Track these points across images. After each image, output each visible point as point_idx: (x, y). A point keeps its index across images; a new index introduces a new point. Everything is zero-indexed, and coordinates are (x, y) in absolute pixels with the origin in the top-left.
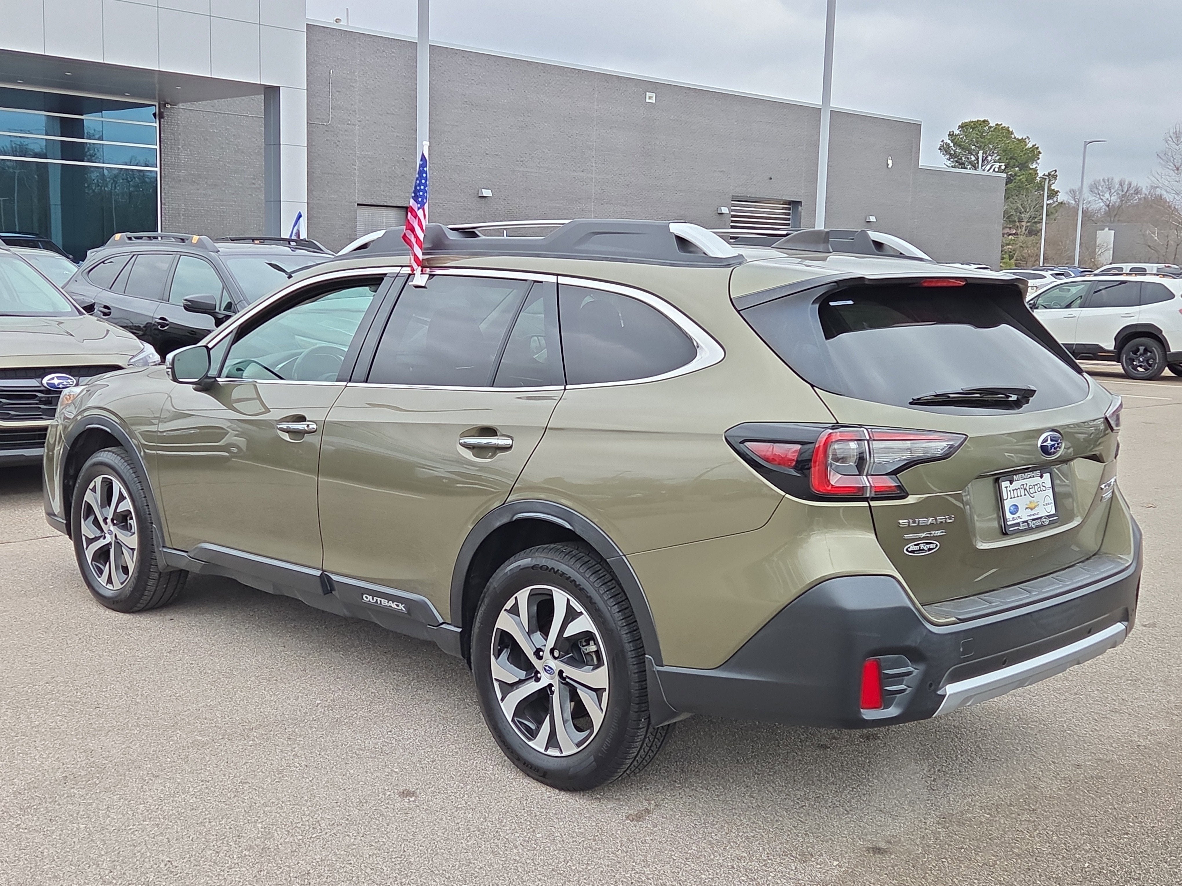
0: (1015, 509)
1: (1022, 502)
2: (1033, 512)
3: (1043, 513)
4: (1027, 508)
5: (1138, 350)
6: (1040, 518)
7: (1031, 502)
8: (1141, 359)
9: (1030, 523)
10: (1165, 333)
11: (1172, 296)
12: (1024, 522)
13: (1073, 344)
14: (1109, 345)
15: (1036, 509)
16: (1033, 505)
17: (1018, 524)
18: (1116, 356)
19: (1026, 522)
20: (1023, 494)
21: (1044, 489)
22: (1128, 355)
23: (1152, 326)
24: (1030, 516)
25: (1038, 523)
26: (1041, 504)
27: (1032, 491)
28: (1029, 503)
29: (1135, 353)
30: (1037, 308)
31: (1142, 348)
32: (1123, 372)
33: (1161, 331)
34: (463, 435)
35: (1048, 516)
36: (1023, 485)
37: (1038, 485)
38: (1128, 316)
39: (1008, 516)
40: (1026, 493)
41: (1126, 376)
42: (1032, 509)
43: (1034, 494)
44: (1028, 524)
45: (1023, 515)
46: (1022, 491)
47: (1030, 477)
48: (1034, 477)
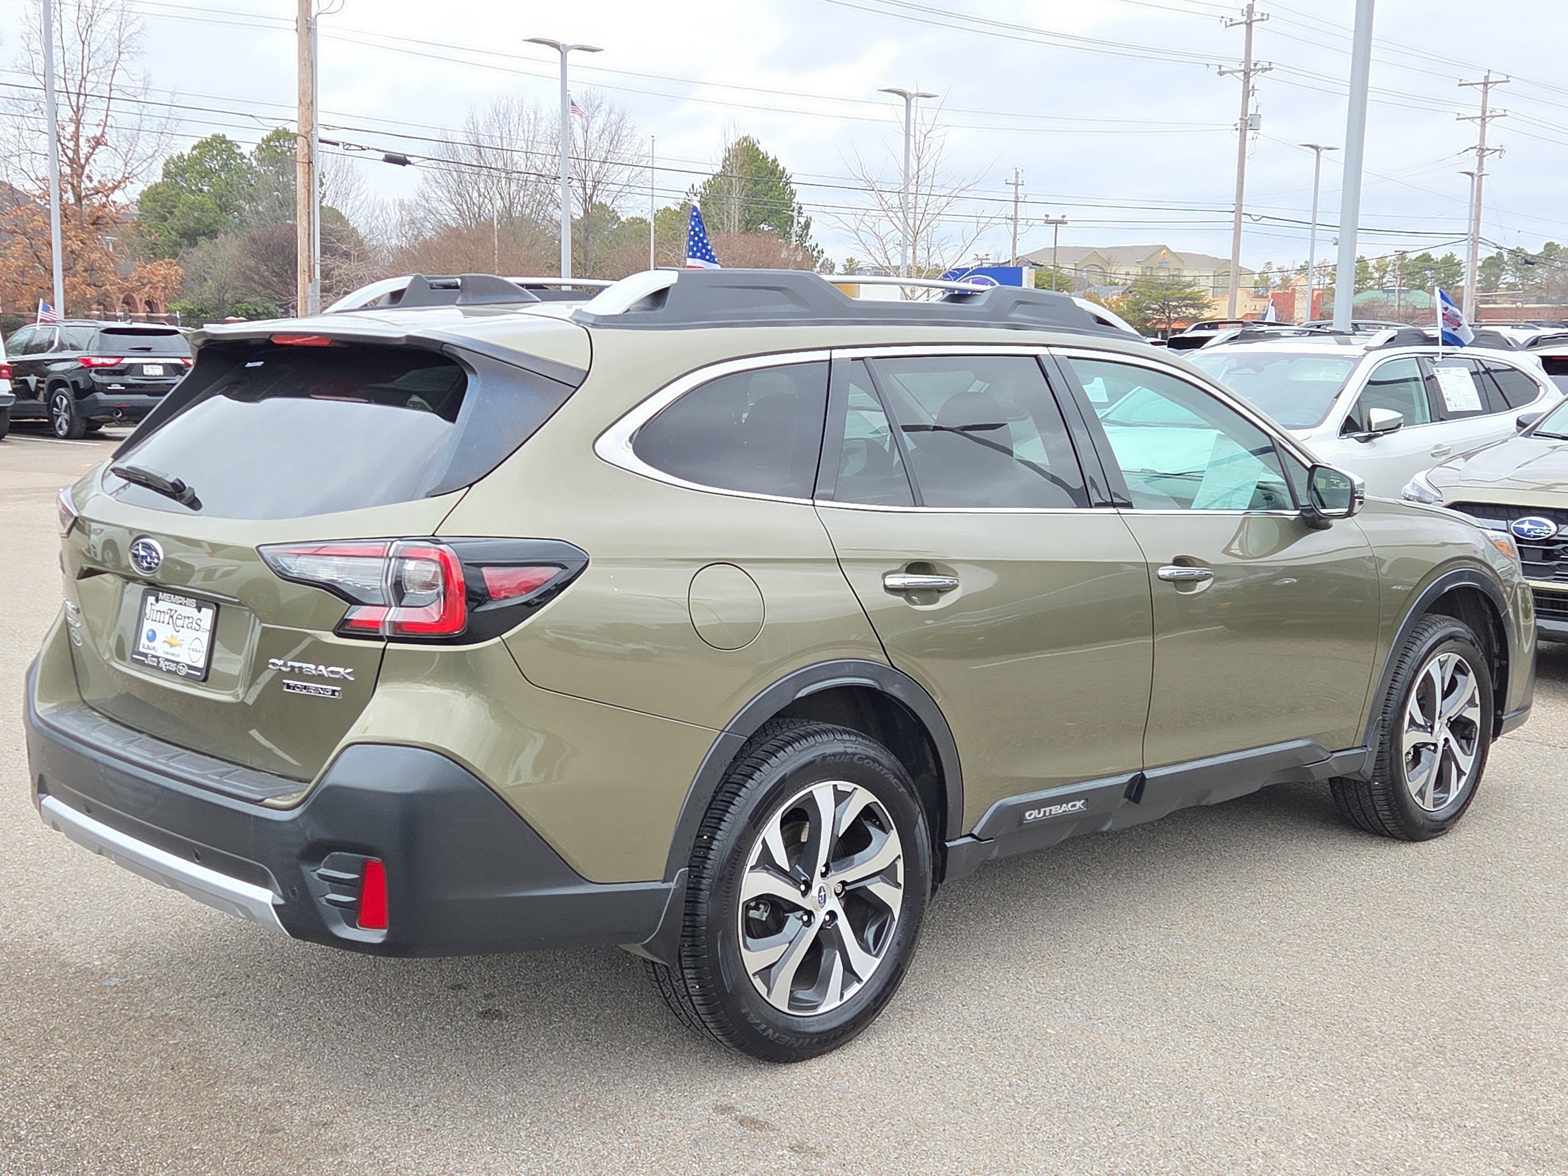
0: (152, 637)
1: (164, 631)
2: (172, 650)
3: (184, 659)
4: (165, 642)
6: (178, 663)
7: (172, 637)
9: (162, 662)
12: (153, 656)
15: (177, 648)
16: (174, 642)
17: (145, 655)
19: (158, 657)
20: (166, 621)
21: (197, 627)
24: (167, 653)
25: (173, 667)
26: (186, 645)
27: (179, 623)
28: (169, 636)
35: (191, 667)
36: (171, 610)
37: (191, 620)
39: (144, 640)
40: (171, 622)
42: (171, 646)
43: (180, 628)
44: (159, 662)
45: (160, 648)
46: (167, 616)
47: (181, 604)
48: (185, 605)
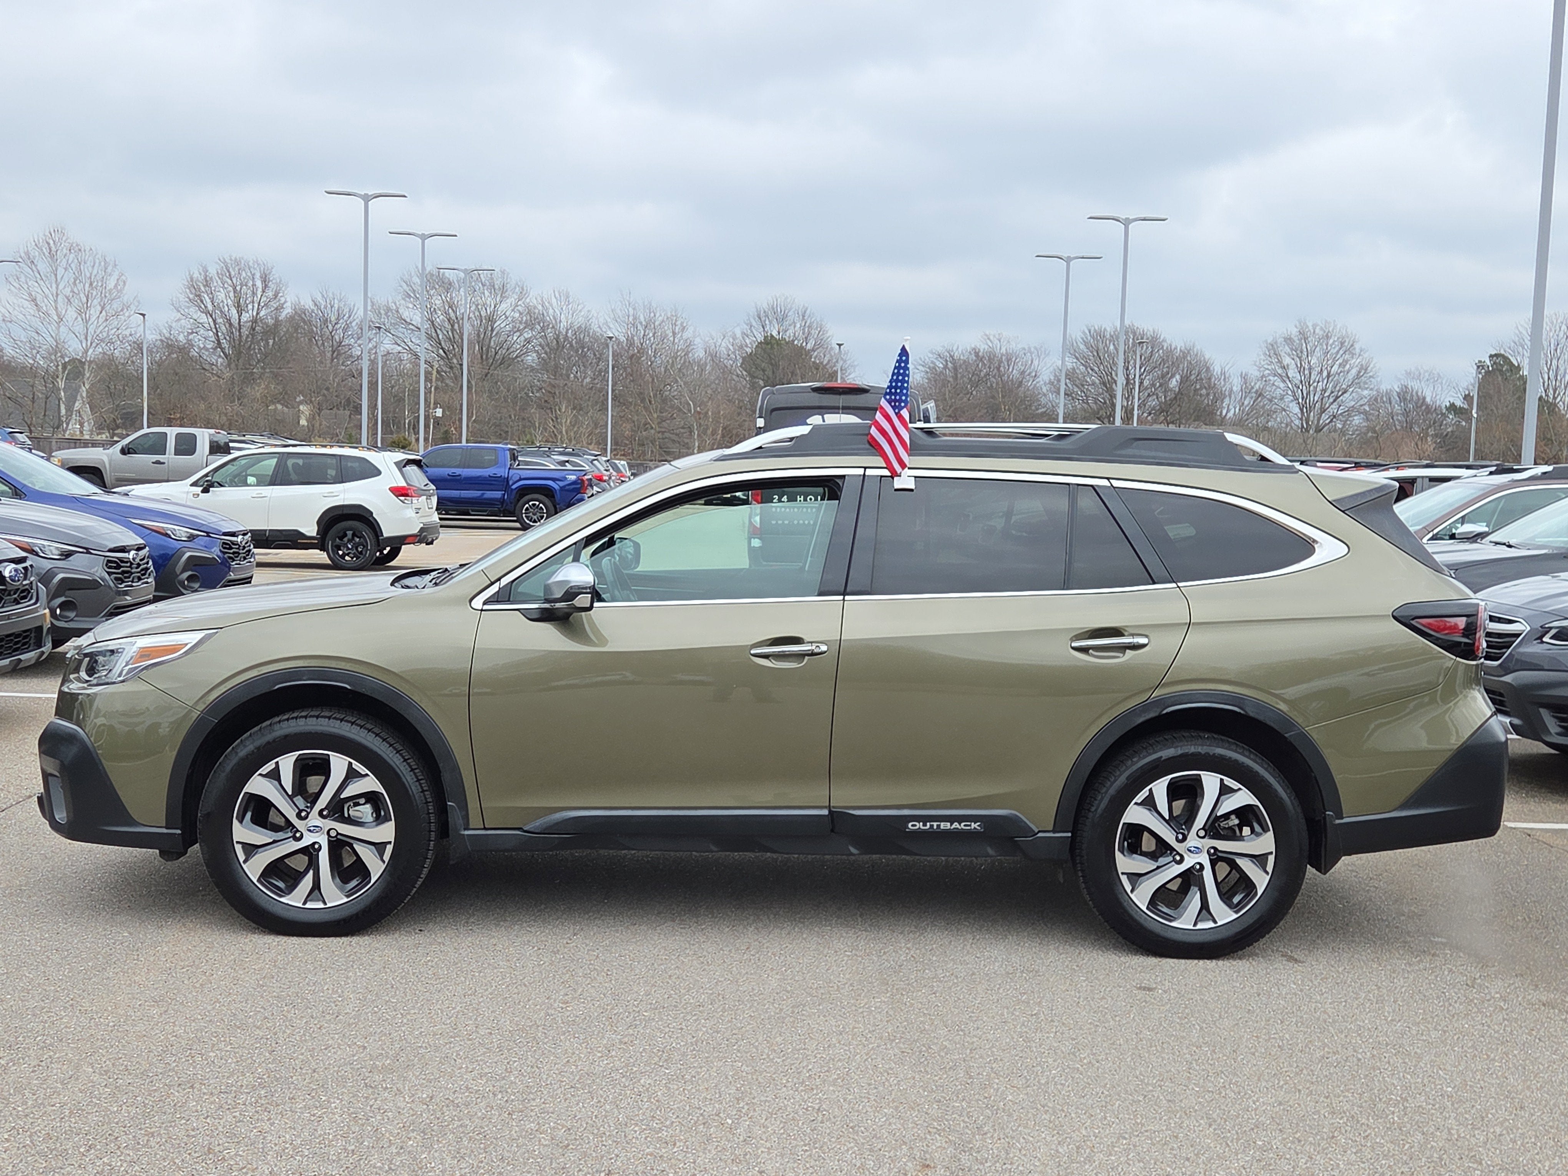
5: (345, 535)
8: (350, 546)
10: (377, 514)
11: (378, 473)
13: (266, 531)
14: (311, 530)
18: (320, 543)
22: (334, 541)
23: (360, 507)
29: (341, 539)
30: (213, 487)
31: (350, 533)
32: (330, 562)
33: (372, 513)
34: (1072, 640)
38: (331, 495)
41: (335, 566)
